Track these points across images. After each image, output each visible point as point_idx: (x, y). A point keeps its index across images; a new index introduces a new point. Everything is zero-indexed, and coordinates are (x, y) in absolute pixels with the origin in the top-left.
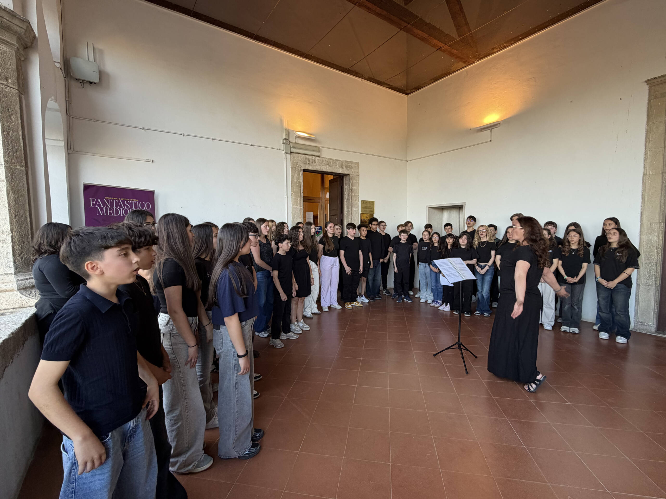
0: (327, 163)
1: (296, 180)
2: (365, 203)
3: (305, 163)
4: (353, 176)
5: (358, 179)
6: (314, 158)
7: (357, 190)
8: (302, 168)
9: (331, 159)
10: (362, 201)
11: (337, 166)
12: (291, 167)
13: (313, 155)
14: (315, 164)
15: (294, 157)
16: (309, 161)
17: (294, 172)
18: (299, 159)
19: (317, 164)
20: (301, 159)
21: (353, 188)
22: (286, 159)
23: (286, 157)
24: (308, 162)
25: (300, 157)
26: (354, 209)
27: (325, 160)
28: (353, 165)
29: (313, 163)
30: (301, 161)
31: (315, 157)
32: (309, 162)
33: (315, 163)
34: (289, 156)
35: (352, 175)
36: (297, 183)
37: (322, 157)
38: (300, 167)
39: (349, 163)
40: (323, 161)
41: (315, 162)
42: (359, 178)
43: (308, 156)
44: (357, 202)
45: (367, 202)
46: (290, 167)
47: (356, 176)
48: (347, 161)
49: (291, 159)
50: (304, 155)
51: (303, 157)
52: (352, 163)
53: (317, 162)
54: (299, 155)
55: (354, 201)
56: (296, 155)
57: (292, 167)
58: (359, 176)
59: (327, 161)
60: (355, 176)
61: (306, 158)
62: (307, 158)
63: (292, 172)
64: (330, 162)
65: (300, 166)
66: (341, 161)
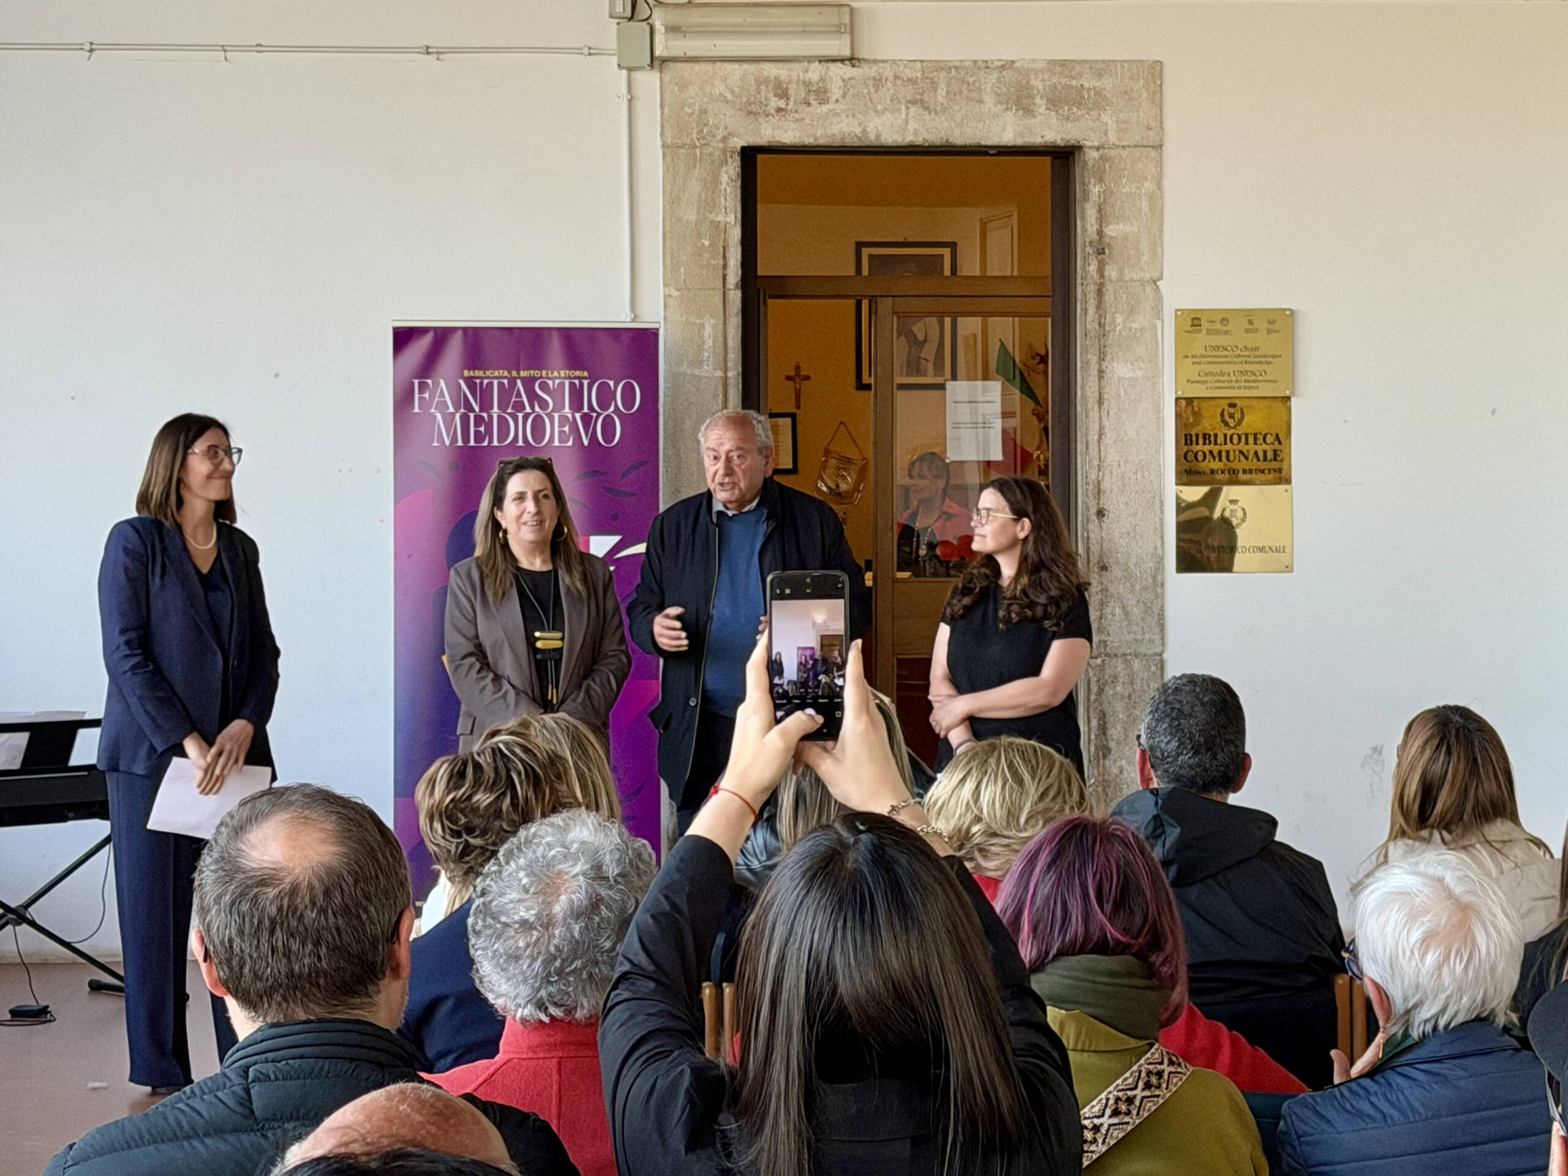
0: (908, 92)
1: (692, 216)
2: (1205, 325)
3: (752, 111)
4: (1113, 153)
5: (1151, 169)
6: (814, 72)
7: (1144, 247)
8: (739, 143)
9: (941, 66)
10: (1180, 313)
11: (981, 102)
12: (663, 146)
13: (810, 59)
14: (825, 108)
15: (683, 86)
16: (783, 94)
17: (682, 169)
18: (720, 88)
19: (840, 107)
20: (732, 91)
21: (1111, 231)
22: (630, 101)
23: (630, 91)
24: (775, 102)
25: (725, 79)
26: (1120, 369)
27: (896, 77)
28: (1107, 84)
29: (809, 104)
30: (727, 101)
31: (825, 64)
32: (782, 104)
33: (824, 101)
34: (649, 81)
35: (1098, 149)
36: (700, 236)
37: (875, 61)
38: (724, 139)
39: (1080, 75)
40: (878, 82)
41: (821, 94)
42: (1160, 163)
43: (779, 65)
44: (1140, 321)
45: (1225, 317)
46: (659, 144)
47: (1137, 153)
48: (1063, 63)
49: (667, 96)
50: (745, 66)
51: (743, 78)
52: (1101, 68)
53: (836, 93)
54: (718, 65)
55: (1119, 319)
56: (697, 67)
57: (669, 141)
58: (1161, 146)
59: (911, 81)
60: (1124, 153)
61: (760, 81)
62: (767, 81)
63: (670, 172)
64: (934, 86)
65: (720, 134)
66: (1018, 70)
